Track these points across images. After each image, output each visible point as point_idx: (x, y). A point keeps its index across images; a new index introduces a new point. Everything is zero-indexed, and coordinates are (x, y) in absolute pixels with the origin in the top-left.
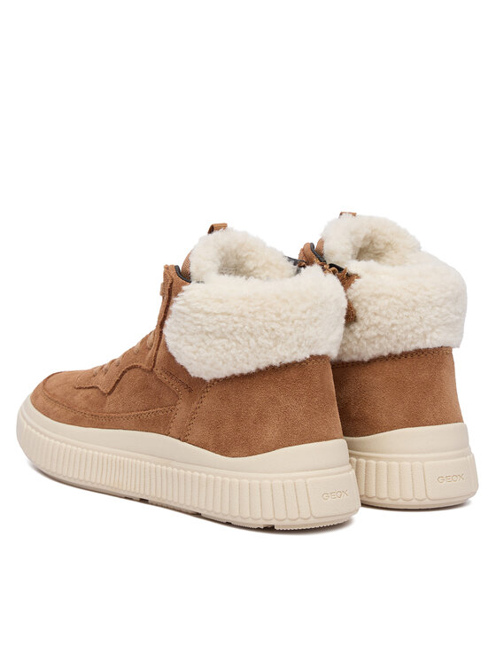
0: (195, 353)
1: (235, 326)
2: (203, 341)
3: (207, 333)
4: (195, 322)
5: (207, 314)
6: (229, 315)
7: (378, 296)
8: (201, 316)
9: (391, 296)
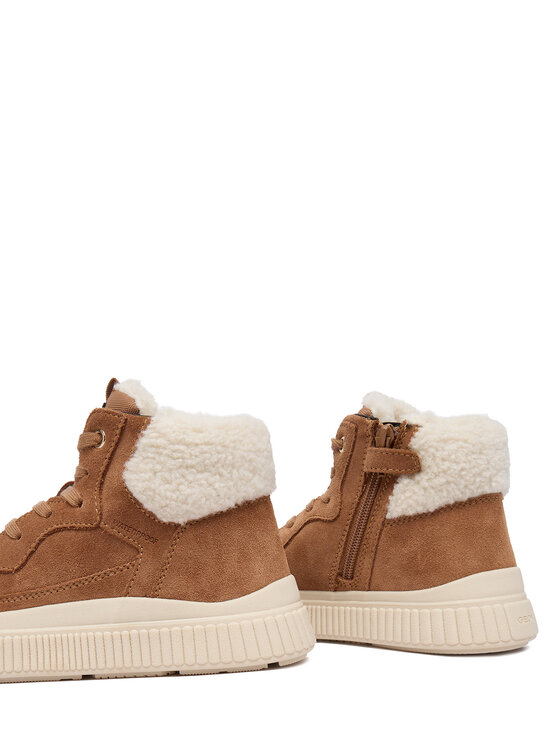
0: (174, 492)
1: (220, 456)
2: (184, 477)
3: (187, 467)
4: (175, 455)
5: (188, 445)
6: (211, 444)
7: (445, 441)
8: (182, 448)
9: (457, 440)
